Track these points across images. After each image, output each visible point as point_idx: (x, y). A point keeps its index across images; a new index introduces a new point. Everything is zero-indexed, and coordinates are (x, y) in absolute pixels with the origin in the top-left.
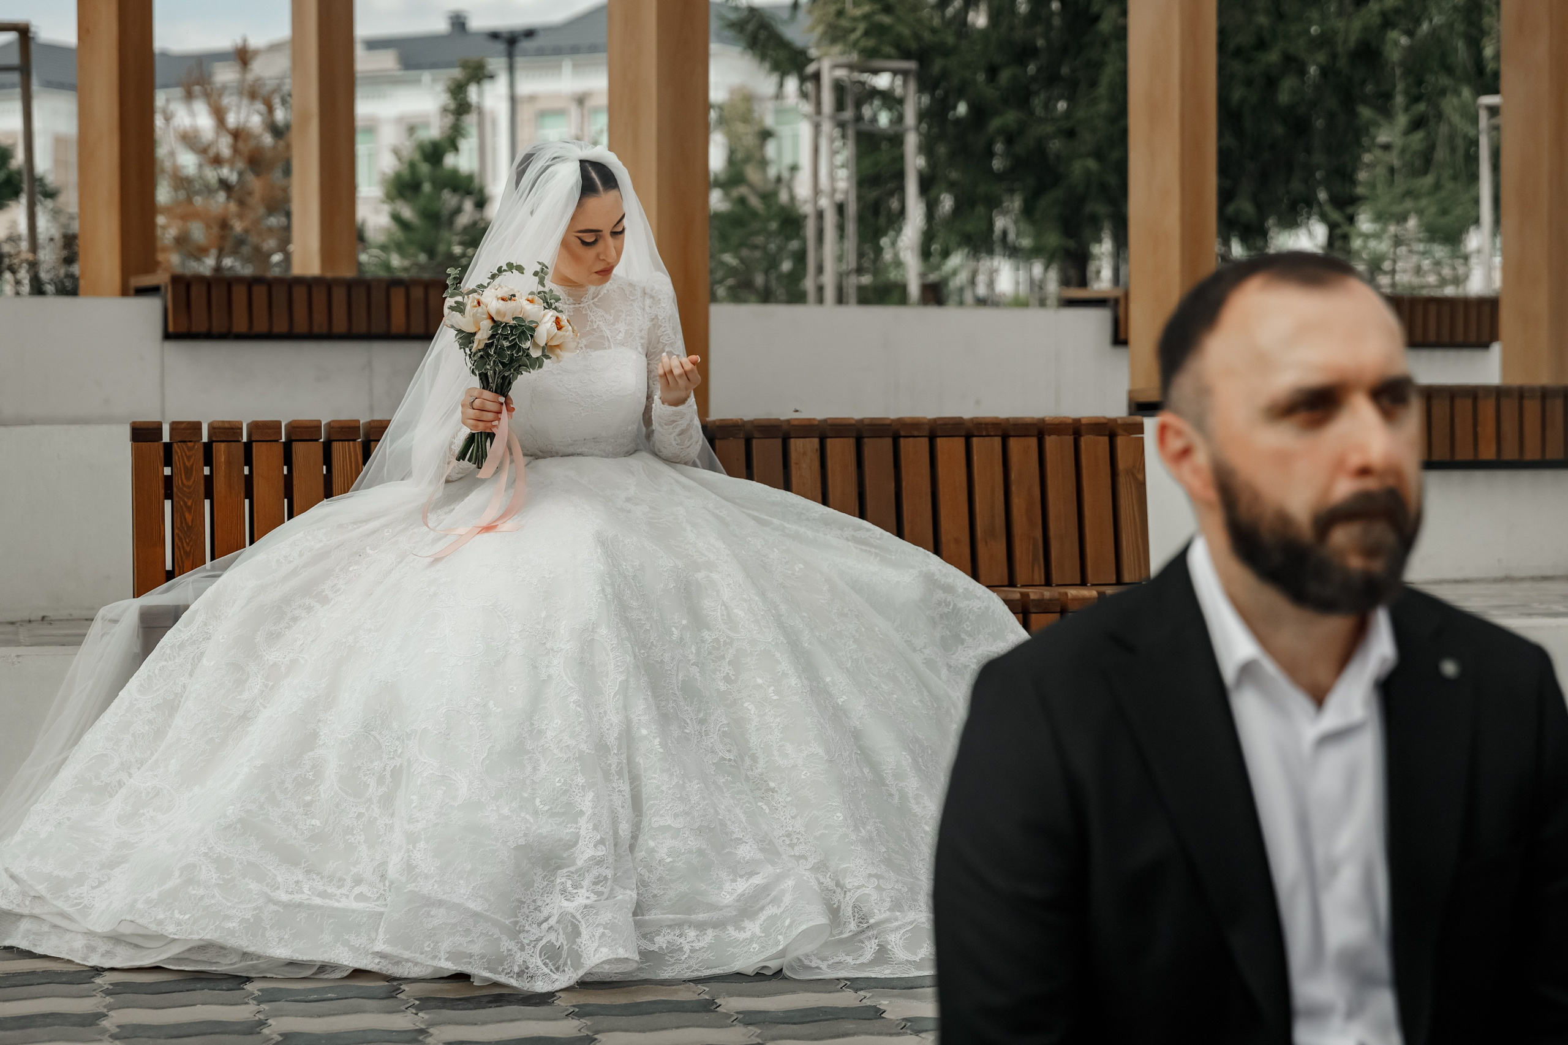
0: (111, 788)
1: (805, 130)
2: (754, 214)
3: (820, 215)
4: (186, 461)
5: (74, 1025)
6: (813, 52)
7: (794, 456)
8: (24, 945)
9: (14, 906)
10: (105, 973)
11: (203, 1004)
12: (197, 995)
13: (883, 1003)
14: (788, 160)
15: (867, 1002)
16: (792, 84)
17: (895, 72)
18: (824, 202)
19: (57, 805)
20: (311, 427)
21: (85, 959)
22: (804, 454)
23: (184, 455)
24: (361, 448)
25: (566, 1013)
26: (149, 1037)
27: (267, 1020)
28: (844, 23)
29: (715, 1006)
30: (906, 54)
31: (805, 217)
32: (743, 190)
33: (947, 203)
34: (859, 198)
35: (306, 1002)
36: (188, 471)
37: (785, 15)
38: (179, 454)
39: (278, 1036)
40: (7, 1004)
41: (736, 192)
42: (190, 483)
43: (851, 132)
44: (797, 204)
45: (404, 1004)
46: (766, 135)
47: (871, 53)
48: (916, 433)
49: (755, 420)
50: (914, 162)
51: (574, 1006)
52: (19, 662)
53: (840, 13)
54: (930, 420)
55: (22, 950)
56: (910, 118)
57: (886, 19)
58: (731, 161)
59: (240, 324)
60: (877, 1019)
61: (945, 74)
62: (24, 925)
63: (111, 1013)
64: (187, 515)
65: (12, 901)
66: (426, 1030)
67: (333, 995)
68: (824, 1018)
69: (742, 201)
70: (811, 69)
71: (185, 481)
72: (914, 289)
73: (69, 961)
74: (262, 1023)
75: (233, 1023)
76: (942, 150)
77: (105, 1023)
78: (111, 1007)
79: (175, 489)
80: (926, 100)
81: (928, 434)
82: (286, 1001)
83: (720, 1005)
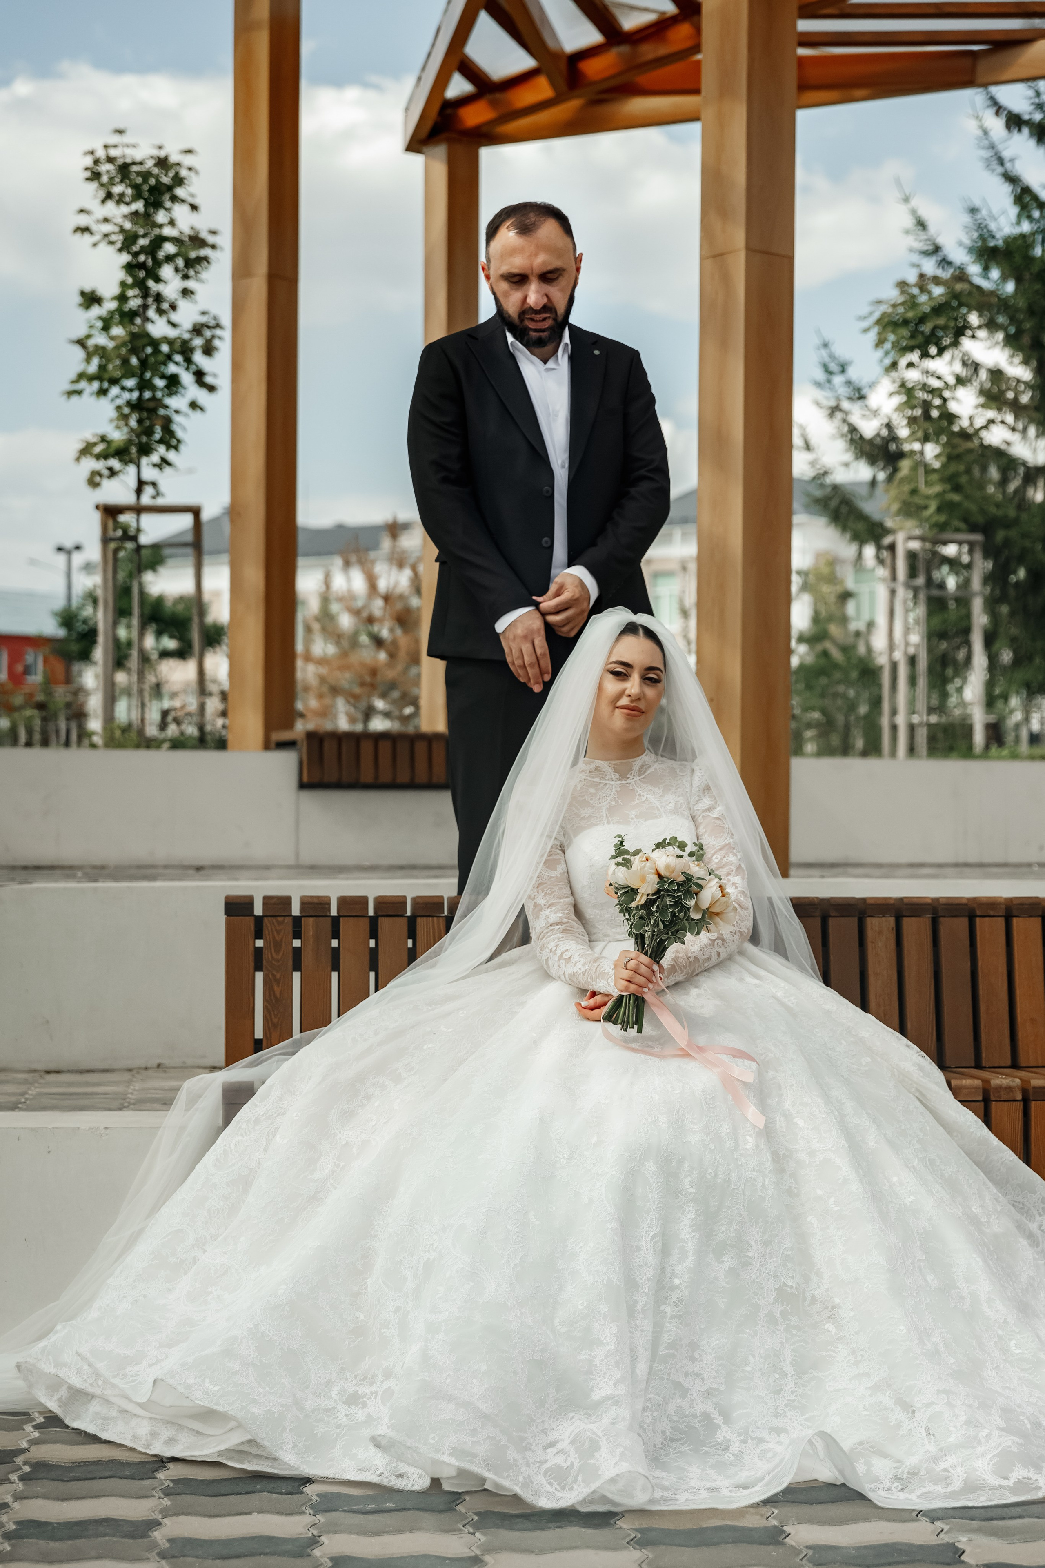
0: (186, 1264)
1: (882, 592)
2: (836, 666)
3: (894, 666)
4: (275, 934)
5: (125, 1536)
6: (889, 523)
7: (870, 934)
8: (91, 1429)
9: (87, 1385)
10: (171, 1465)
11: (259, 1512)
12: (255, 1499)
13: (962, 1540)
14: (866, 617)
15: (945, 1538)
16: (869, 551)
17: (960, 543)
18: (898, 655)
19: (134, 1281)
20: (397, 903)
21: (148, 1446)
22: (880, 932)
23: (274, 929)
24: (445, 923)
25: (628, 1539)
26: (196, 1557)
27: (320, 1536)
28: (917, 500)
29: (784, 1536)
30: (973, 528)
31: (881, 668)
32: (828, 645)
33: (1006, 656)
34: (930, 650)
35: (363, 1513)
36: (278, 945)
37: (864, 491)
38: (270, 928)
39: (328, 1560)
40: (65, 1504)
41: (819, 648)
42: (279, 957)
43: (922, 597)
44: (874, 655)
45: (462, 1521)
46: (846, 596)
47: (942, 527)
48: (992, 913)
49: (832, 898)
50: (980, 619)
51: (636, 1530)
52: (107, 1134)
53: (914, 492)
54: (1006, 899)
55: (89, 1434)
56: (976, 584)
57: (956, 497)
58: (816, 619)
59: (367, 776)
60: (955, 1563)
61: (1007, 543)
62: (95, 1407)
63: (166, 1521)
64: (275, 987)
65: (85, 1380)
66: (481, 1557)
67: (391, 1505)
68: (899, 1559)
69: (825, 654)
70: (887, 540)
71: (274, 954)
72: (979, 737)
73: (133, 1450)
74: (314, 1542)
75: (284, 1541)
76: (1004, 609)
77: (158, 1535)
78: (166, 1512)
79: (264, 962)
80: (989, 565)
81: (1004, 914)
82: (343, 1511)
83: (789, 1534)
